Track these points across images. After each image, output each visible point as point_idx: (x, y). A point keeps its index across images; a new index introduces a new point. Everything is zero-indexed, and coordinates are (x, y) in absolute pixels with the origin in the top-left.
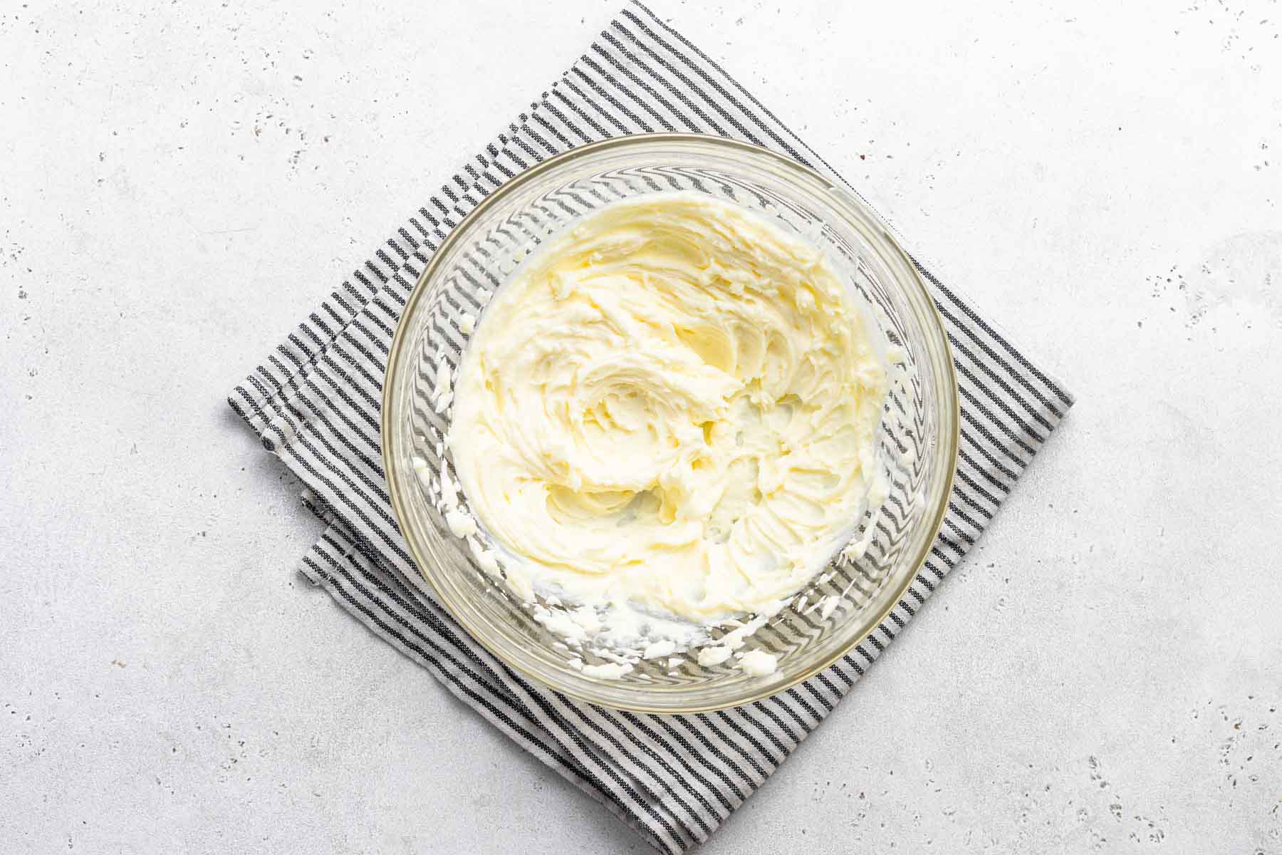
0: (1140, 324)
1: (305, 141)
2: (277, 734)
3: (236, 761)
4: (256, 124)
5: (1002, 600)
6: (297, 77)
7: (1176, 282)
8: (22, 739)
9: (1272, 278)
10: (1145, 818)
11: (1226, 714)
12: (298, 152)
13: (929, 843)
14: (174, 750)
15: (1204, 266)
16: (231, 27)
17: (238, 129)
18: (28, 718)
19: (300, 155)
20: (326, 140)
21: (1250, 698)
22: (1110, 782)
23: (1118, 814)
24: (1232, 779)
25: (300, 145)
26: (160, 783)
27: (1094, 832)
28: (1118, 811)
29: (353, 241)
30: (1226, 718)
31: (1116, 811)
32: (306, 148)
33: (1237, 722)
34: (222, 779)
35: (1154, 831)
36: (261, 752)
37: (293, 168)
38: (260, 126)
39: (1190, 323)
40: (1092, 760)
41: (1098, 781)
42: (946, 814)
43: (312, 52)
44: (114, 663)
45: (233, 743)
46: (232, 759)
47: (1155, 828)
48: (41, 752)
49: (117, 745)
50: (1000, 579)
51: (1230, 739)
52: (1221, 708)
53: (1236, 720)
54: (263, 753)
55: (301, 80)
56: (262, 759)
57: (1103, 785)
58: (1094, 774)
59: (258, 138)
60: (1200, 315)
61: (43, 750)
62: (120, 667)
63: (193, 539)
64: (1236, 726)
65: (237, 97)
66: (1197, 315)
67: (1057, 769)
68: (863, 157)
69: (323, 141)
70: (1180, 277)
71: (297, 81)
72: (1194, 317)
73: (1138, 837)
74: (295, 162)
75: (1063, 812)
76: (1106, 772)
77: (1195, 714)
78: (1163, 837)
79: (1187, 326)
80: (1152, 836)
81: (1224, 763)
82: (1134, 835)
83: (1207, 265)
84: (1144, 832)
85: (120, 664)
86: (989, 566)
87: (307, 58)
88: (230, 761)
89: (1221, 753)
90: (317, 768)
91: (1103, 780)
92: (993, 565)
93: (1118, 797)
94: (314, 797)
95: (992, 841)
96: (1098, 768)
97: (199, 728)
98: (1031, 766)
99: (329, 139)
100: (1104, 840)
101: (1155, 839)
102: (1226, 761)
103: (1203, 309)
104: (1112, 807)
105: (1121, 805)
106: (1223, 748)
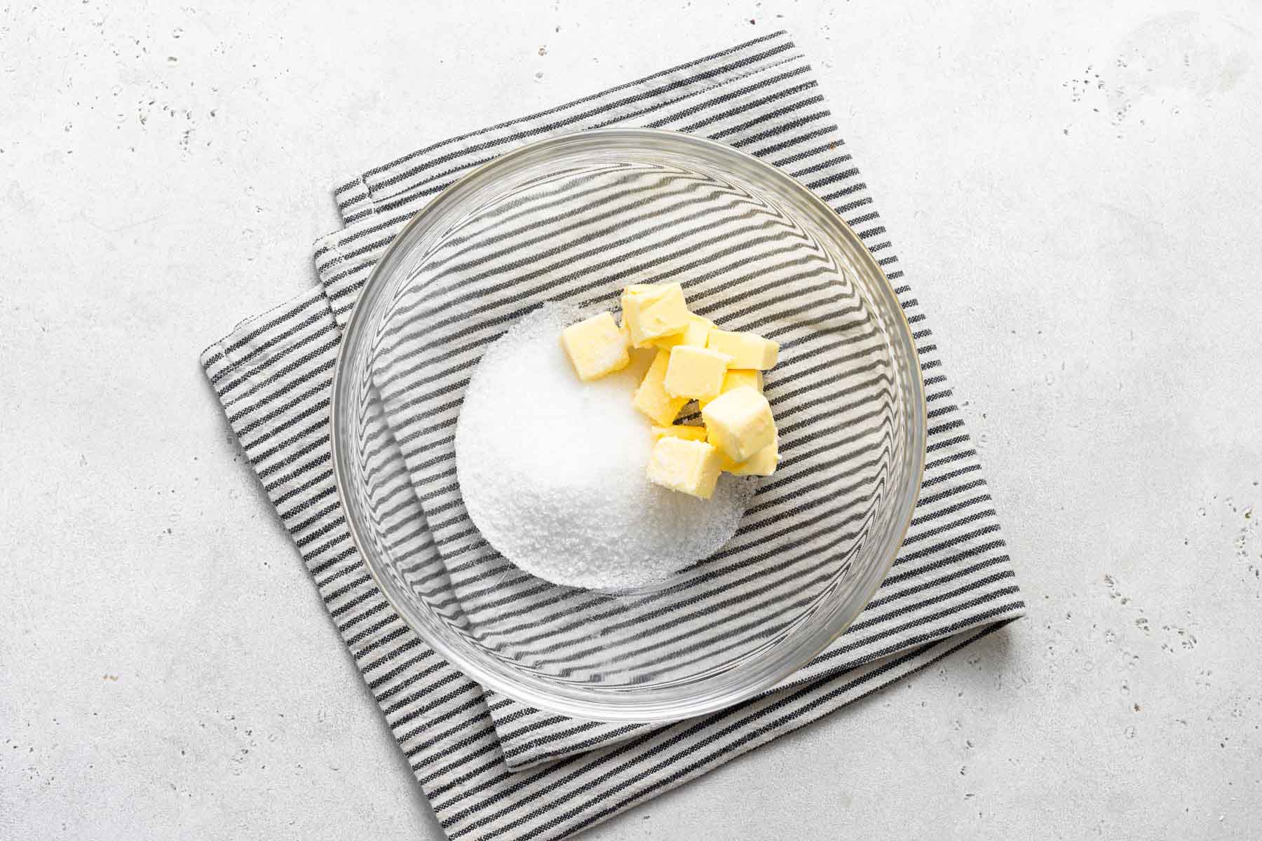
0: (1066, 132)
1: (191, 120)
2: (282, 716)
3: (247, 752)
4: (140, 112)
5: (984, 436)
6: (171, 58)
7: (1094, 82)
8: (29, 772)
9: (1190, 59)
10: (1174, 627)
11: (1233, 505)
12: (187, 132)
13: (960, 695)
14: (183, 752)
15: (1119, 61)
16: (96, 22)
17: (123, 121)
18: (32, 750)
19: (189, 135)
20: (213, 115)
21: (1255, 484)
22: (1131, 597)
23: (1146, 628)
24: (1254, 570)
25: (188, 125)
26: (175, 789)
27: (1125, 649)
28: (1145, 624)
29: (259, 209)
30: (1235, 510)
31: (1143, 625)
32: (193, 126)
33: (1248, 511)
34: (236, 772)
35: (1185, 638)
36: (270, 738)
37: (186, 149)
38: (144, 114)
39: (1117, 121)
40: (1108, 579)
41: (1119, 599)
42: (971, 663)
43: (181, 30)
44: (105, 677)
45: (241, 734)
46: (243, 750)
47: (1186, 635)
48: (51, 782)
49: (124, 758)
50: (977, 415)
51: (1244, 530)
52: (1228, 500)
53: (1246, 509)
54: (272, 738)
55: (175, 60)
56: (273, 744)
57: (1124, 602)
58: (1114, 592)
59: (145, 127)
60: (1125, 110)
61: (53, 779)
62: (112, 681)
63: (160, 538)
64: (1247, 516)
65: (116, 90)
66: (1122, 111)
67: (1074, 595)
68: (753, 22)
69: (210, 115)
70: (1097, 76)
71: (172, 62)
72: (1120, 113)
73: (1170, 646)
74: (186, 143)
75: (1089, 637)
76: (1123, 588)
77: (1202, 512)
78: (1195, 642)
79: (1114, 124)
80: (1184, 643)
81: (1243, 556)
82: (1166, 646)
83: (1122, 59)
84: (1176, 641)
85: (111, 678)
86: (964, 405)
87: (177, 37)
88: (241, 753)
89: (1236, 546)
90: (329, 741)
91: (1122, 597)
92: (967, 403)
93: (1142, 611)
94: (332, 772)
95: (1024, 681)
96: (1115, 586)
97: (203, 725)
98: (1047, 597)
99: (216, 113)
100: (1136, 657)
101: (1188, 646)
102: (1244, 553)
103: (1127, 104)
104: (1138, 622)
105: (1146, 618)
106: (1237, 541)
